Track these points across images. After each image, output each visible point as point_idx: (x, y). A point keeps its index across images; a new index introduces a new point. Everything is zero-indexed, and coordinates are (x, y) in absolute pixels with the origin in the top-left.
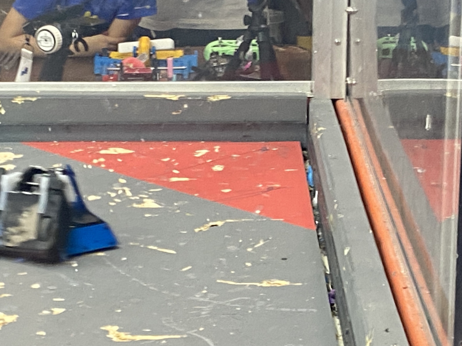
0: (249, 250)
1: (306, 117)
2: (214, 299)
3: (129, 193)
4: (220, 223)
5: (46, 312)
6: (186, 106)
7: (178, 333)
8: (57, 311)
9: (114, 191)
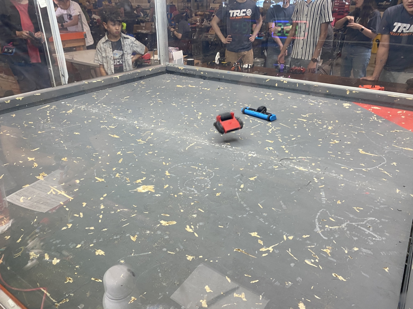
0: (404, 139)
2: (391, 149)
3: (376, 119)
4: (398, 131)
5: (346, 142)
6: (399, 100)
7: (377, 155)
8: (349, 143)
9: (372, 118)
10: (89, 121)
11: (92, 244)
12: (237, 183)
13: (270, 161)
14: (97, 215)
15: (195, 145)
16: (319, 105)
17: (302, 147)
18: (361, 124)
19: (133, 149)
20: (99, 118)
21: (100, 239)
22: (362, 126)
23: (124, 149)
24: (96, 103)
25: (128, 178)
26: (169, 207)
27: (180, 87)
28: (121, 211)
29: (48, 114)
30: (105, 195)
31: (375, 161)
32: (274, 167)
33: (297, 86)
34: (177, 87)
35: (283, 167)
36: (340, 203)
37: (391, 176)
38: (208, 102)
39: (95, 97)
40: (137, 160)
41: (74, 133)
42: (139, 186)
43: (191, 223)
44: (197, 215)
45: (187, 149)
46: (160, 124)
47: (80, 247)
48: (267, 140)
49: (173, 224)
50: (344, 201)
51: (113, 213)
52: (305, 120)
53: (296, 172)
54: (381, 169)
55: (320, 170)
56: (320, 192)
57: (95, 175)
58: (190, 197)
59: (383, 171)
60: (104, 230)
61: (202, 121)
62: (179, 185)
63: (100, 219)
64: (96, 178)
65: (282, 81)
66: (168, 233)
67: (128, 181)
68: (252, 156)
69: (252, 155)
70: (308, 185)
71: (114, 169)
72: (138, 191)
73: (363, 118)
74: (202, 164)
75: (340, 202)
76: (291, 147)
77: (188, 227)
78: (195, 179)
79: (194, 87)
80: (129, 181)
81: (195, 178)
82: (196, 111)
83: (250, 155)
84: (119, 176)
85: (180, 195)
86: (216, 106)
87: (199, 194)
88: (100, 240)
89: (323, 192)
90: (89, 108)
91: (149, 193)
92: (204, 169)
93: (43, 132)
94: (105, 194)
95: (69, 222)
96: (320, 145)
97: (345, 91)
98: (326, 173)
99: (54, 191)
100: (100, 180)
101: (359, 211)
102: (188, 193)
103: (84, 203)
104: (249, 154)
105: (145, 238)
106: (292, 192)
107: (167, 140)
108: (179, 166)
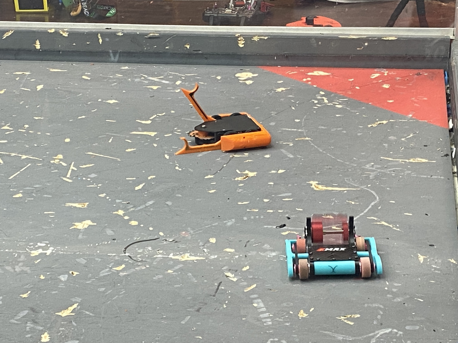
0: (403, 139)
1: (449, 53)
2: (378, 168)
3: (326, 101)
4: (385, 122)
5: (274, 172)
6: (366, 44)
7: (355, 187)
8: (281, 171)
9: (316, 99)
12: (28, 333)
13: (98, 256)
16: (175, 87)
17: (169, 203)
18: (298, 121)
22: (298, 126)
31: (353, 203)
32: (114, 269)
33: (101, 41)
35: (139, 264)
36: (305, 315)
37: (398, 230)
48: (68, 204)
50: (312, 309)
52: (153, 134)
53: (177, 268)
54: (372, 218)
55: (232, 250)
56: (252, 304)
59: (377, 221)
65: (53, 31)
68: (41, 253)
69: (40, 251)
70: (216, 292)
73: (295, 103)
75: (304, 312)
76: (139, 208)
83: (35, 253)
89: (260, 300)
96: (213, 191)
97: (233, 39)
98: (250, 254)
101: (352, 323)
104: (32, 252)
106: (184, 319)
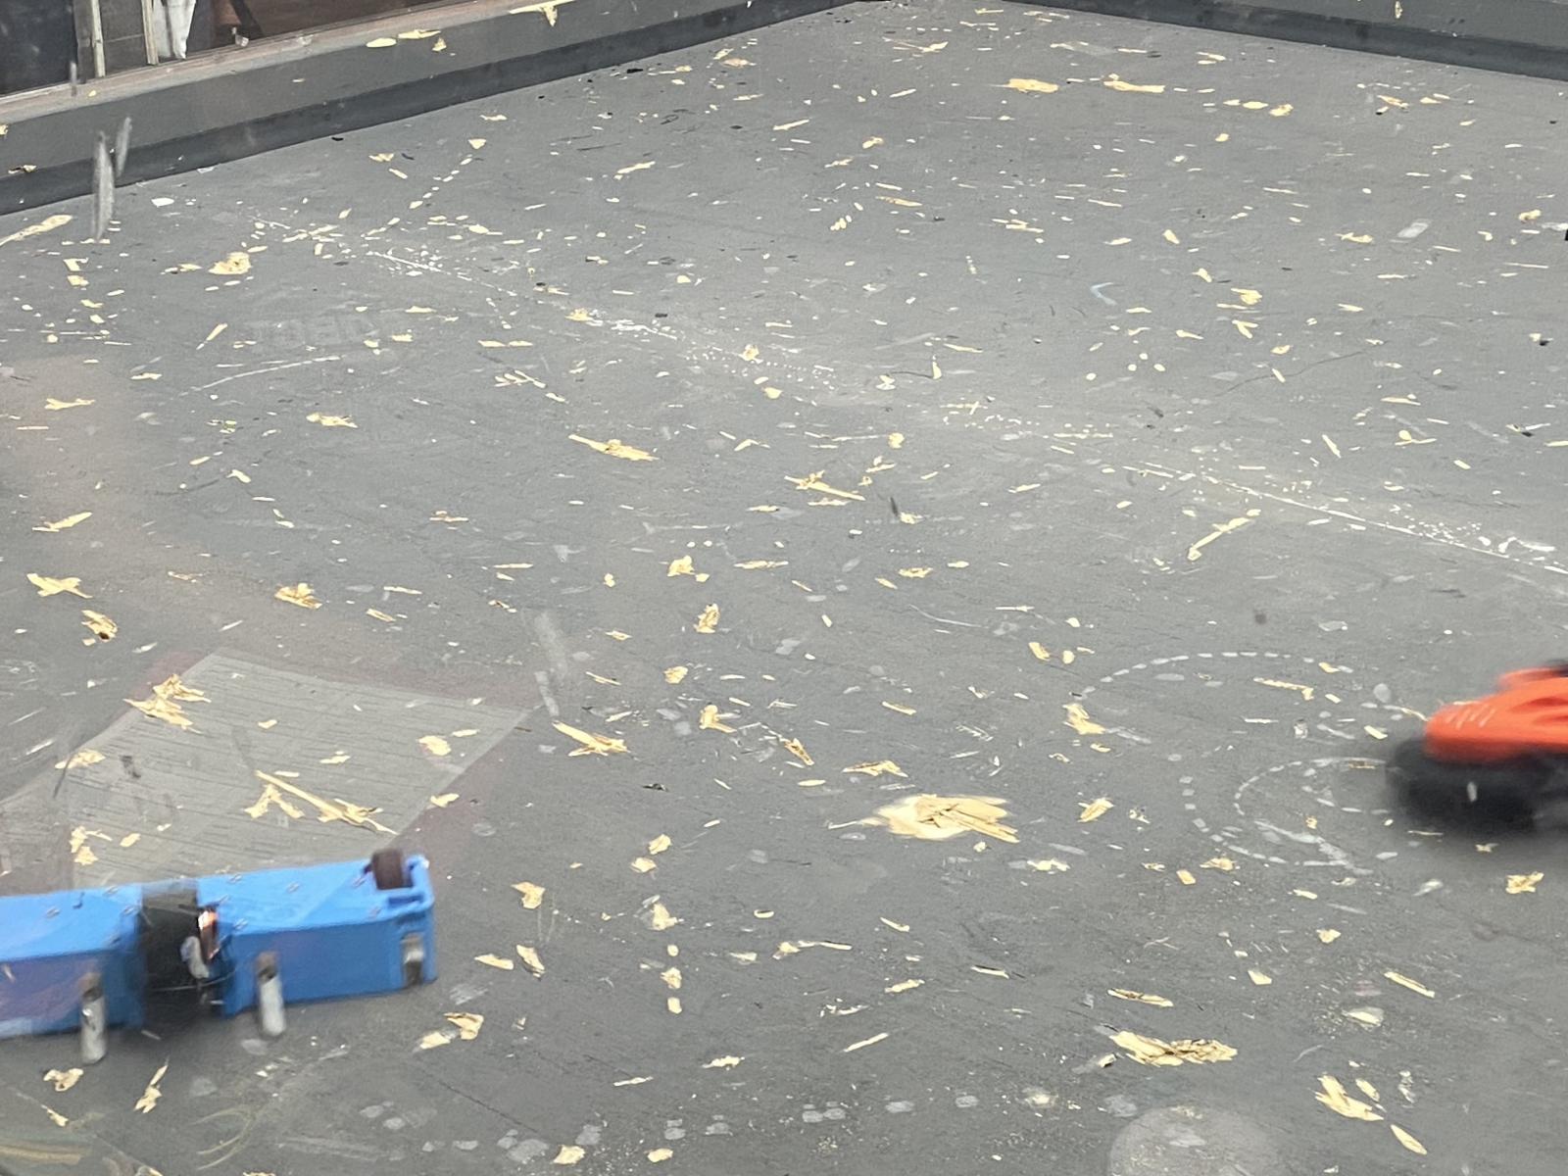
10: (397, 338)
11: (666, 1144)
14: (644, 966)
15: (1255, 529)
19: (780, 544)
20: (462, 316)
21: (711, 1122)
23: (708, 543)
24: (414, 205)
25: (796, 742)
26: (1154, 950)
27: (1044, 94)
28: (803, 950)
29: (75, 280)
30: (662, 843)
34: (1015, 90)
38: (1298, 213)
39: (394, 164)
40: (828, 622)
41: (313, 418)
42: (892, 798)
43: (1352, 1064)
44: (1385, 1014)
45: (1194, 554)
46: (937, 373)
47: (580, 1162)
49: (1214, 1061)
51: (752, 964)
57: (554, 710)
58: (1299, 892)
60: (717, 1063)
61: (1276, 350)
62: (1191, 807)
63: (675, 993)
64: (563, 728)
66: (1192, 1114)
67: (799, 760)
71: (677, 674)
72: (897, 830)
74: (1344, 668)
77: (1329, 1083)
78: (1311, 772)
79: (1159, 89)
80: (810, 763)
81: (1307, 765)
82: (1210, 272)
84: (721, 721)
85: (1219, 871)
86: (1366, 239)
87: (1363, 872)
88: (711, 1130)
90: (374, 245)
91: (981, 846)
92: (1375, 706)
93: (80, 402)
94: (656, 837)
95: (460, 1001)
99: (286, 796)
100: (598, 745)
102: (1275, 859)
103: (528, 884)
105: (1027, 1134)
107: (1024, 488)
108: (1161, 677)
